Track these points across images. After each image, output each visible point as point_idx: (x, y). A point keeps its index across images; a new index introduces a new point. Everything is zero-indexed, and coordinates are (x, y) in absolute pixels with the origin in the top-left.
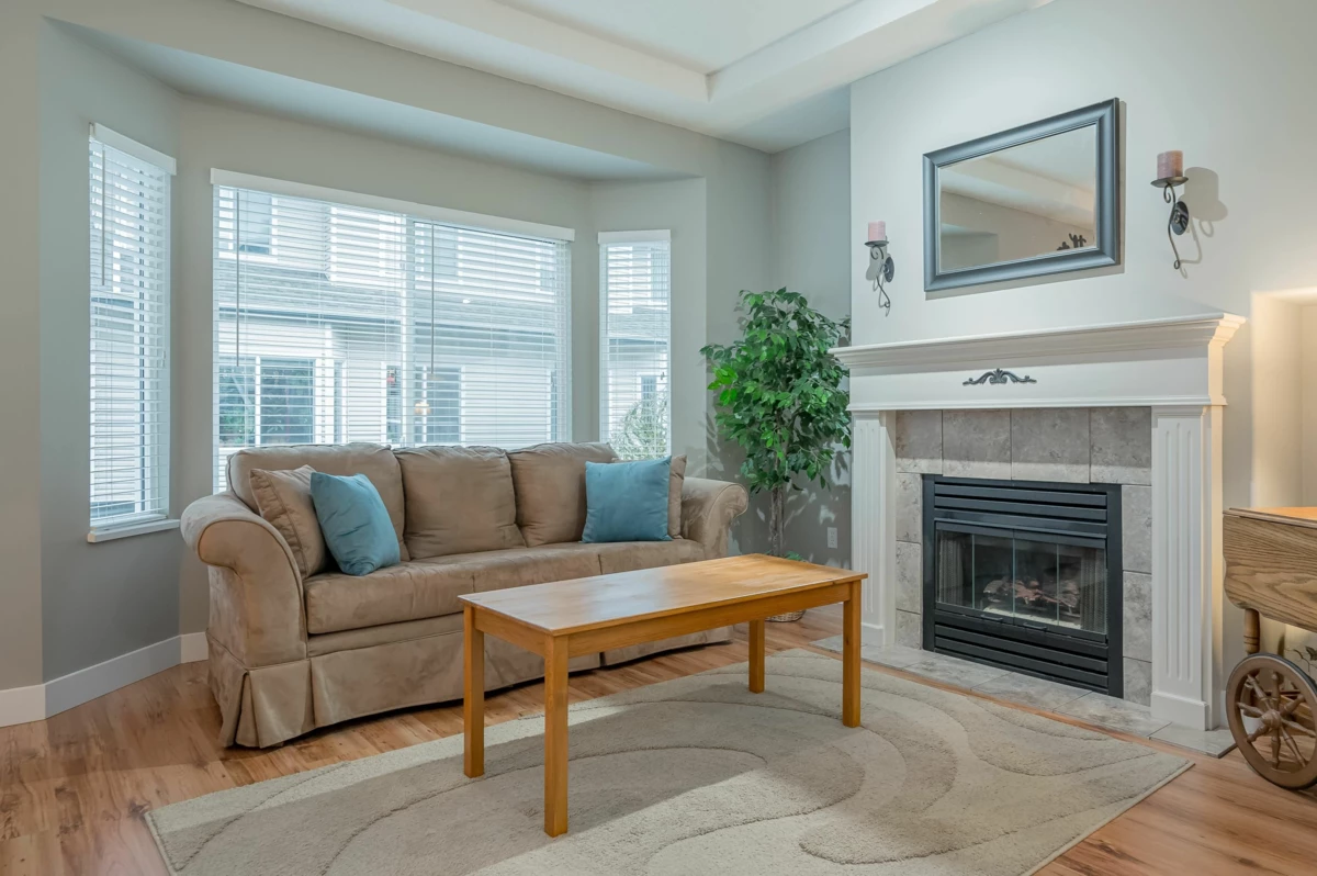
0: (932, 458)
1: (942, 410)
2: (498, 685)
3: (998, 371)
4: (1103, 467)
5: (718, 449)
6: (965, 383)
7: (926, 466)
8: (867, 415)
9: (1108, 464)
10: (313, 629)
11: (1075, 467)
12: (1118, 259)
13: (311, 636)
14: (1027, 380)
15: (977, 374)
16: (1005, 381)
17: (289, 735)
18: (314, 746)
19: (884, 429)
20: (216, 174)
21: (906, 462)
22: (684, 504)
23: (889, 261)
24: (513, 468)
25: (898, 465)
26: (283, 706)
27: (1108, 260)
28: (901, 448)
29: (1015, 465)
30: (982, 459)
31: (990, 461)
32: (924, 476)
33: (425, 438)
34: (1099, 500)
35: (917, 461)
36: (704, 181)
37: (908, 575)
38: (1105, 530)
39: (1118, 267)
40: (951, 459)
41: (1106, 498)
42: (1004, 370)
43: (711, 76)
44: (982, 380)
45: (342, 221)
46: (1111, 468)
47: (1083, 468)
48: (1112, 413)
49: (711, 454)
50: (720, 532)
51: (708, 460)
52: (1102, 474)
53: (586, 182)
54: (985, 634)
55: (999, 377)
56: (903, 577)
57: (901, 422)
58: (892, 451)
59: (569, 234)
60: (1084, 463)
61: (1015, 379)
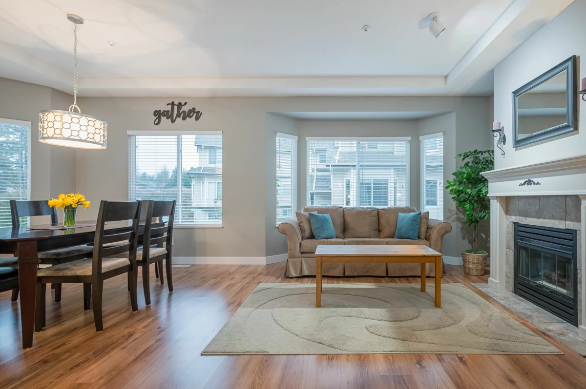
0: (516, 216)
1: (519, 196)
2: (351, 275)
3: (529, 180)
4: (570, 222)
5: (461, 210)
6: (520, 185)
7: (514, 219)
8: (494, 198)
9: (572, 221)
10: (302, 251)
11: (560, 221)
12: (576, 128)
13: (302, 253)
14: (538, 183)
15: (522, 181)
16: (531, 184)
17: (296, 276)
18: (300, 280)
19: (498, 203)
20: (307, 138)
21: (509, 217)
22: (428, 228)
23: (504, 136)
24: (378, 214)
25: (506, 218)
26: (295, 269)
27: (572, 129)
28: (507, 211)
29: (541, 219)
30: (531, 216)
31: (533, 217)
32: (514, 223)
33: (372, 204)
34: (570, 236)
35: (512, 216)
36: (454, 114)
37: (509, 262)
38: (572, 251)
39: (576, 131)
40: (522, 216)
41: (572, 235)
42: (531, 179)
43: (446, 77)
44: (524, 184)
45: (343, 145)
46: (573, 223)
47: (563, 222)
48: (573, 198)
49: (458, 212)
50: (438, 238)
51: (457, 214)
52: (570, 225)
53: (415, 121)
54: (533, 291)
55: (529, 182)
56: (507, 263)
57: (507, 202)
58: (504, 213)
59: (409, 138)
60: (563, 220)
61: (534, 184)
